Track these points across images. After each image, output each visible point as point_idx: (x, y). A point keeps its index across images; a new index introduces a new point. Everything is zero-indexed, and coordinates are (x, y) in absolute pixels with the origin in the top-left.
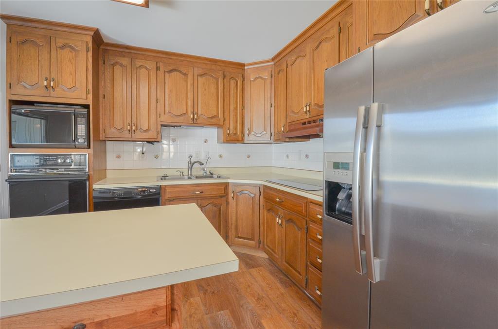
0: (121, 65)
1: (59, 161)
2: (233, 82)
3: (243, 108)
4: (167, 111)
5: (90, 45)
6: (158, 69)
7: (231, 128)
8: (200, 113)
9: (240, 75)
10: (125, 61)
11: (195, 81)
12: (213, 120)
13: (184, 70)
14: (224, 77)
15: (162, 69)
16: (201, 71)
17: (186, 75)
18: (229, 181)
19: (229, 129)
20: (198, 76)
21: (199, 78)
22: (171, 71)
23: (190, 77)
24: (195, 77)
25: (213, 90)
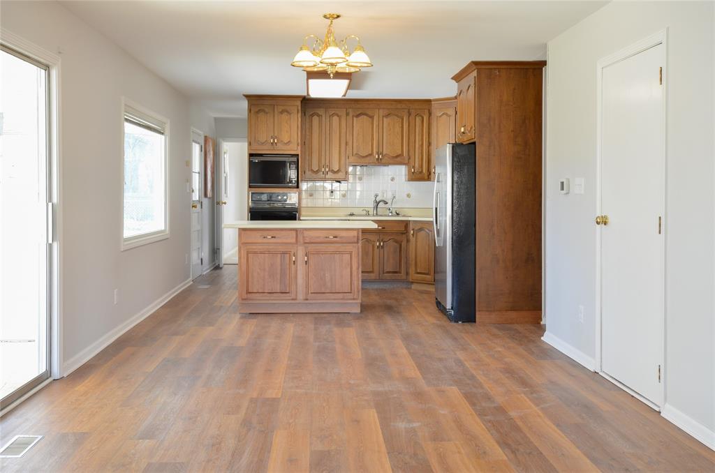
0: (318, 115)
1: (280, 198)
2: (418, 119)
3: (429, 144)
4: (354, 153)
5: (300, 108)
6: (347, 114)
7: (417, 165)
8: (384, 153)
9: (427, 112)
10: (321, 112)
11: (381, 122)
12: (399, 159)
13: (370, 113)
14: (410, 114)
15: (351, 115)
16: (386, 112)
17: (372, 117)
18: (410, 219)
19: (414, 167)
20: (383, 117)
21: (385, 119)
22: (358, 116)
23: (376, 118)
24: (381, 119)
25: (398, 129)
